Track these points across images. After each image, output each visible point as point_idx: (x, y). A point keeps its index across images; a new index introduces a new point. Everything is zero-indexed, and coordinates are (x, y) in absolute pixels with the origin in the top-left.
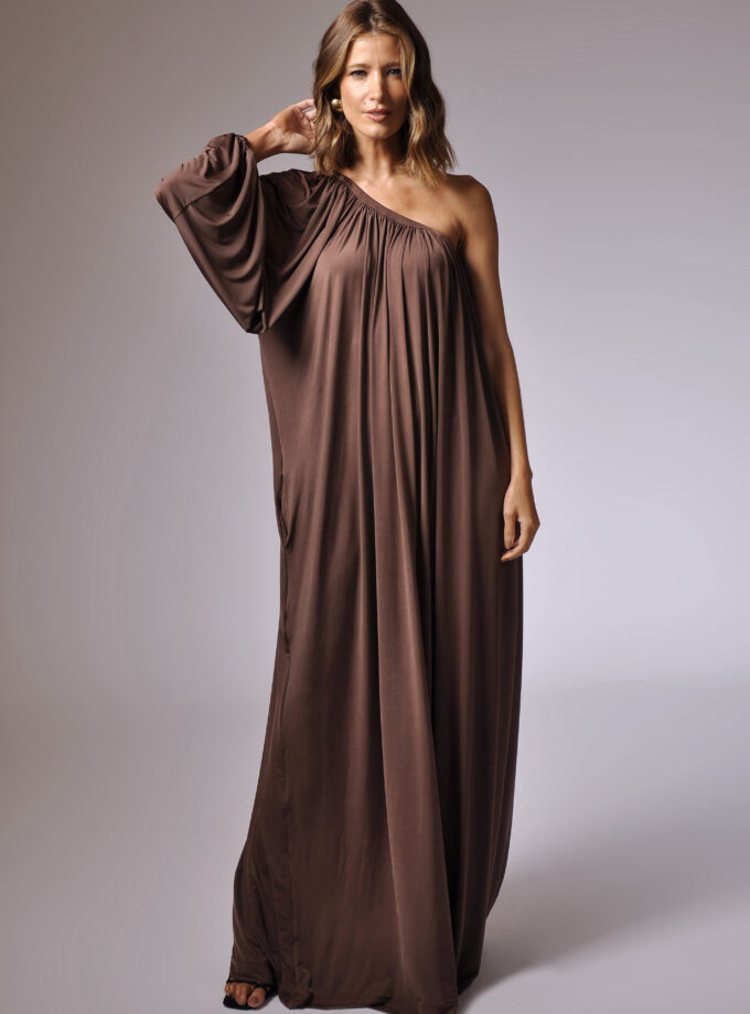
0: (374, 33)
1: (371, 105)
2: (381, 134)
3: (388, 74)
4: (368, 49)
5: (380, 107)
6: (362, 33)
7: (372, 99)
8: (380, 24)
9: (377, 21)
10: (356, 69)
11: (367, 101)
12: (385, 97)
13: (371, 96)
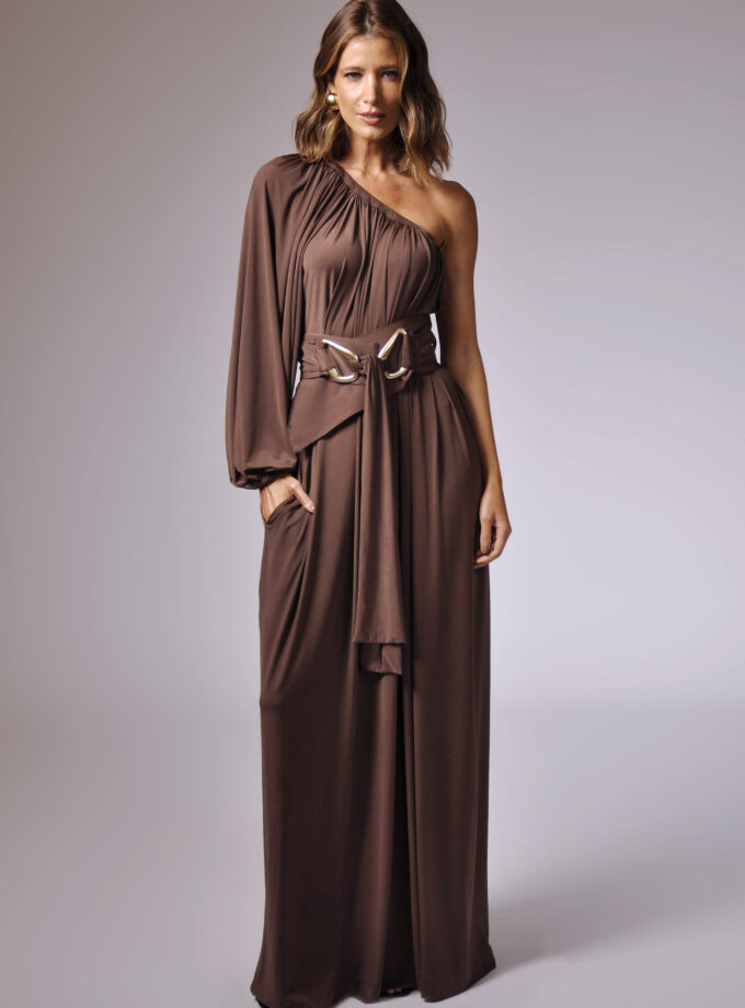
0: (368, 36)
1: (366, 108)
2: (375, 137)
3: (382, 76)
4: (362, 51)
5: (374, 110)
6: (355, 35)
7: (366, 102)
8: (375, 28)
9: (372, 23)
10: (350, 71)
11: (361, 103)
12: (379, 99)
13: (365, 99)
